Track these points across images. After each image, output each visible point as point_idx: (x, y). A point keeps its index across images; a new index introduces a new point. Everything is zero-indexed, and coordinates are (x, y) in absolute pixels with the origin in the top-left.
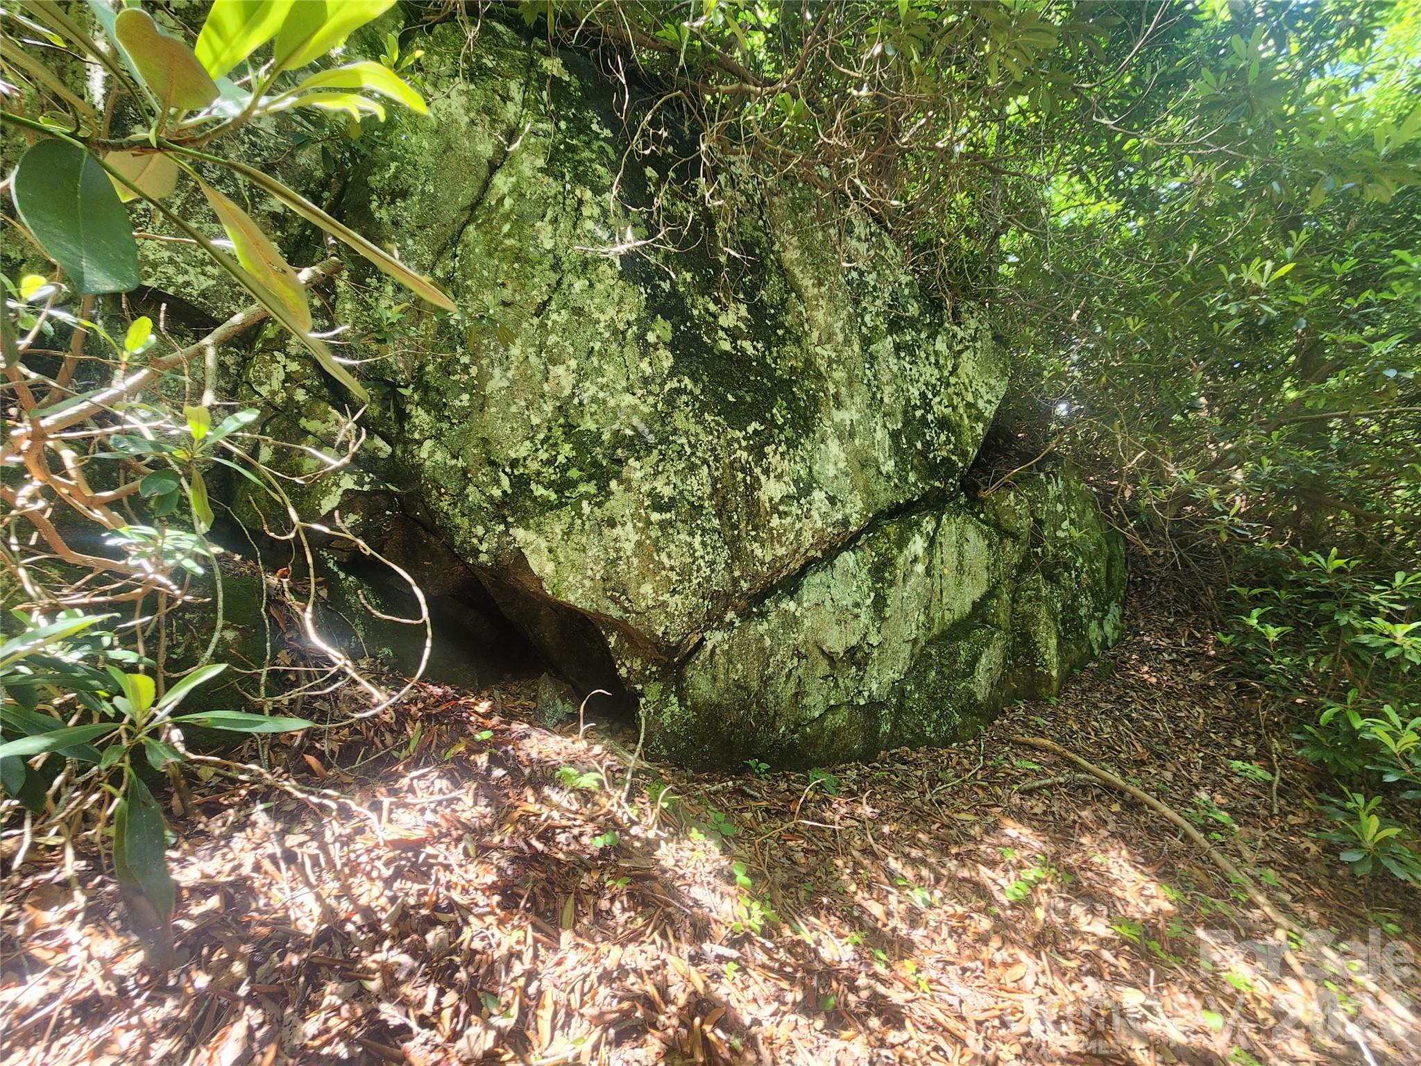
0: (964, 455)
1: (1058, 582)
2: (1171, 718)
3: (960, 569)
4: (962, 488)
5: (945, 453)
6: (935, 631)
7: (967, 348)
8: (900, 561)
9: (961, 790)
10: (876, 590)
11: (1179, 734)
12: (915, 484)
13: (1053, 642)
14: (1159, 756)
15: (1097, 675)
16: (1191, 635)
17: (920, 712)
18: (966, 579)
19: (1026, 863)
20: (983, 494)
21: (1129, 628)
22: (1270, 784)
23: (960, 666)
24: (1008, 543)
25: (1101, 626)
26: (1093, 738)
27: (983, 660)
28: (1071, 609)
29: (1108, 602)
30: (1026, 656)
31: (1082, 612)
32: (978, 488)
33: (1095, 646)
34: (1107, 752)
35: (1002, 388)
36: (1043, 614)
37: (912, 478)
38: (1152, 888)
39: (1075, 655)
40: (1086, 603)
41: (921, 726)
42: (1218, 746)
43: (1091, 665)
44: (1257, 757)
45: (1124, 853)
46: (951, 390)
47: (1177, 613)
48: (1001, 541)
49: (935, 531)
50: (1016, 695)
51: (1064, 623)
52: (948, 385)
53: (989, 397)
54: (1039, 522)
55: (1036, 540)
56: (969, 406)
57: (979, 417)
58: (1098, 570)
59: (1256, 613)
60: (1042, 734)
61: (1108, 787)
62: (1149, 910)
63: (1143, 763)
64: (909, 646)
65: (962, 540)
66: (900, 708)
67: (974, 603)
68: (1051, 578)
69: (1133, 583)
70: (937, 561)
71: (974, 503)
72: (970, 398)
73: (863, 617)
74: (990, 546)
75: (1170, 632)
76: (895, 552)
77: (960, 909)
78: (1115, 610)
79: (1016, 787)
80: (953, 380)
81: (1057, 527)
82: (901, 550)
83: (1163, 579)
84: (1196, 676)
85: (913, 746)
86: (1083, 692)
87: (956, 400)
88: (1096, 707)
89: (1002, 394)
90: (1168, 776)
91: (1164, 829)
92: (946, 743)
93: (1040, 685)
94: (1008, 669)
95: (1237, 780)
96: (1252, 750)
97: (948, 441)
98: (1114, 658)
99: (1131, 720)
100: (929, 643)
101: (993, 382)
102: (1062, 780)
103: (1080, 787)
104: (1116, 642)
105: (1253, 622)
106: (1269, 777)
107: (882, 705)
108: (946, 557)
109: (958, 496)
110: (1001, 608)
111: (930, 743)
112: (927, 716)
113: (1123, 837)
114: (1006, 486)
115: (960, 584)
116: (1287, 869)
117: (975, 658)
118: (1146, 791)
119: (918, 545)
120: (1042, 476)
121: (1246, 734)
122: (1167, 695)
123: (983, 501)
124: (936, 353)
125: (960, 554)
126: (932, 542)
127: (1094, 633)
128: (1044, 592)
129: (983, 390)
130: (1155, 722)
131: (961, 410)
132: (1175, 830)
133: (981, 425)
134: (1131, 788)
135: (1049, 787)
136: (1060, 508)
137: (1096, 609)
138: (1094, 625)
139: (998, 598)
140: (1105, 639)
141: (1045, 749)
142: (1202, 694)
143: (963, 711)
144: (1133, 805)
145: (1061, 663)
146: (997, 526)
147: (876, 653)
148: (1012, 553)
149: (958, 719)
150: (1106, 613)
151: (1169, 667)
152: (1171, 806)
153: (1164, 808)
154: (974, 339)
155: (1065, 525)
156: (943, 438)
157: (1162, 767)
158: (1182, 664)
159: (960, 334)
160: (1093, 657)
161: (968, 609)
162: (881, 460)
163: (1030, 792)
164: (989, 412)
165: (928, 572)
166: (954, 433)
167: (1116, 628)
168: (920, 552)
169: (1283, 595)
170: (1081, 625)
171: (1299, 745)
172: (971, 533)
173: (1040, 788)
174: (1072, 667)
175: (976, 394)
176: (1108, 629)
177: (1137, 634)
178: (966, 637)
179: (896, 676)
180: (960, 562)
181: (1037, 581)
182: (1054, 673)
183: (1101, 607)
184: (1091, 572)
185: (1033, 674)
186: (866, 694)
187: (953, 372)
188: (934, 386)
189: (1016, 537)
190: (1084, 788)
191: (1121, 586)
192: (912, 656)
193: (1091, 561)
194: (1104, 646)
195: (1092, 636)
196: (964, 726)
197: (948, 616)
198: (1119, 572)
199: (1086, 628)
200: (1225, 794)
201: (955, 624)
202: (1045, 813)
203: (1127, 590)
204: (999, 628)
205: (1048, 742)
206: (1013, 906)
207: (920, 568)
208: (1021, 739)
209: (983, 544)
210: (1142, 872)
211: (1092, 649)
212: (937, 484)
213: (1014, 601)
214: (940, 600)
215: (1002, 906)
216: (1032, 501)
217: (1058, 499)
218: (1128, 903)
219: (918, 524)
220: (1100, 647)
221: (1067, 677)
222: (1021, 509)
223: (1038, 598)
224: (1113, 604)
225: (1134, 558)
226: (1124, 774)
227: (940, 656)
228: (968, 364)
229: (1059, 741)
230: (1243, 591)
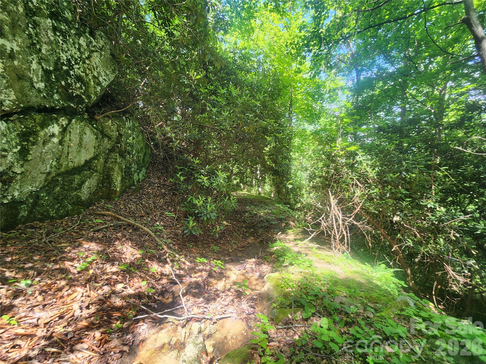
0: (89, 97)
1: (125, 158)
2: (154, 203)
3: (80, 145)
4: (87, 111)
5: (79, 93)
6: (62, 170)
7: (97, 51)
8: (42, 133)
9: (64, 234)
10: (22, 146)
11: (155, 207)
12: (58, 101)
13: (119, 179)
14: (148, 214)
15: (134, 190)
16: (164, 179)
17: (48, 205)
18: (83, 150)
19: (89, 255)
20: (96, 117)
21: (147, 176)
22: (175, 218)
23: (74, 185)
24: (106, 140)
25: (138, 175)
26: (128, 210)
27: (87, 183)
28: (128, 168)
29: (142, 167)
30: (108, 183)
31: (133, 169)
32: (95, 114)
33: (135, 181)
34: (132, 214)
35: (112, 77)
36: (116, 168)
37: (56, 97)
38: (136, 252)
39: (128, 184)
40: (134, 167)
41: (47, 211)
42: (165, 210)
43: (133, 187)
44: (174, 212)
45: (130, 244)
46: (86, 66)
47: (162, 173)
48: (103, 138)
49: (67, 125)
50: (102, 198)
51: (125, 172)
52: (84, 63)
53: (105, 78)
54: (120, 135)
55: (118, 141)
56: (94, 77)
57: (99, 84)
58: (140, 156)
59: (180, 173)
60: (109, 210)
61: (129, 225)
62: (133, 259)
63: (143, 216)
64: (44, 176)
65: (82, 133)
66: (35, 204)
67: (86, 161)
68: (122, 155)
69: (151, 162)
70: (67, 139)
71: (91, 120)
72: (96, 74)
73: (9, 158)
74: (97, 138)
75: (159, 178)
76: (38, 128)
77: (49, 282)
78: (144, 170)
79: (92, 230)
80: (87, 62)
81: (127, 138)
82: (42, 128)
83: (160, 162)
84: (163, 191)
85: (41, 220)
86: (128, 196)
87: (88, 71)
88: (131, 200)
89: (112, 79)
90: (149, 219)
91: (144, 234)
92: (62, 217)
93: (112, 194)
94: (99, 188)
95: (167, 218)
96: (173, 210)
97: (81, 88)
98: (141, 185)
99: (142, 204)
100: (58, 175)
101: (108, 72)
102: (112, 224)
103: (119, 226)
104: (142, 180)
105: (178, 176)
106: (174, 216)
107: (22, 203)
108: (72, 138)
109: (83, 114)
110: (99, 164)
111: (52, 218)
112: (52, 207)
113: (130, 239)
114: (108, 116)
115: (79, 151)
116: (173, 238)
117: (83, 182)
118: (142, 224)
119: (55, 129)
120: (124, 118)
121: (172, 206)
122: (154, 196)
123: (96, 120)
124: (80, 45)
125: (81, 139)
126: (64, 130)
127: (136, 177)
128: (118, 160)
129: (103, 74)
130: (149, 204)
131: (90, 78)
132: (147, 234)
133: (100, 88)
134: (136, 224)
135: (106, 228)
136: (130, 132)
137: (137, 169)
138: (136, 174)
139: (98, 160)
140: (139, 179)
141: (109, 215)
142: (163, 196)
143: (73, 204)
144: (136, 229)
145: (122, 187)
146: (102, 132)
147: (19, 177)
148: (107, 144)
149: (70, 207)
150: (141, 171)
151: (157, 188)
152: (148, 228)
153: (146, 229)
154: (101, 49)
155: (131, 138)
156: (78, 85)
157: (148, 217)
158: (160, 187)
159: (94, 43)
160: (134, 185)
161: (82, 163)
162: (35, 79)
163: (98, 231)
164: (105, 84)
165: (61, 143)
166: (85, 85)
167: (143, 176)
168: (57, 133)
169: (186, 169)
170: (131, 174)
171: (183, 207)
172: (88, 131)
173: (102, 229)
174: (126, 188)
175: (99, 73)
176: (141, 176)
177: (149, 178)
178: (79, 174)
179: (34, 189)
180: (80, 142)
181: (116, 156)
182: (118, 190)
183: (139, 169)
184: (138, 157)
185: (110, 190)
186: (9, 198)
187: (89, 58)
188: (76, 60)
189: (110, 138)
190: (120, 226)
191: (147, 163)
192: (46, 180)
193: (138, 153)
194: (138, 181)
195: (135, 178)
196: (73, 210)
197: (71, 164)
198: (147, 159)
199: (133, 175)
200: (164, 222)
201: (74, 168)
202: (103, 237)
203: (149, 165)
204: (96, 171)
205: (110, 213)
206: (79, 272)
207: (55, 140)
208: (99, 212)
209: (93, 137)
210: (134, 248)
211: (134, 182)
212: (72, 105)
213: (106, 162)
214: (67, 157)
215: (74, 274)
216: (119, 126)
217: (130, 128)
218: (126, 258)
219: (57, 120)
220: (137, 182)
221: (123, 192)
222: (114, 128)
223: (116, 162)
224: (144, 168)
225: (152, 155)
226: (135, 220)
227: (63, 181)
228: (96, 59)
229: (115, 212)
230: (178, 167)
